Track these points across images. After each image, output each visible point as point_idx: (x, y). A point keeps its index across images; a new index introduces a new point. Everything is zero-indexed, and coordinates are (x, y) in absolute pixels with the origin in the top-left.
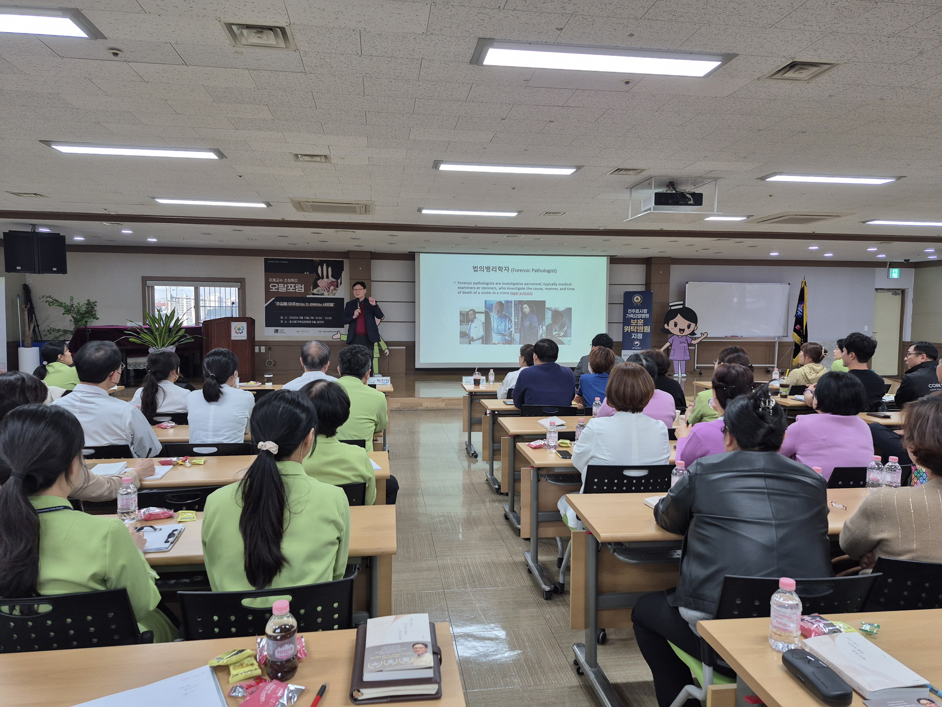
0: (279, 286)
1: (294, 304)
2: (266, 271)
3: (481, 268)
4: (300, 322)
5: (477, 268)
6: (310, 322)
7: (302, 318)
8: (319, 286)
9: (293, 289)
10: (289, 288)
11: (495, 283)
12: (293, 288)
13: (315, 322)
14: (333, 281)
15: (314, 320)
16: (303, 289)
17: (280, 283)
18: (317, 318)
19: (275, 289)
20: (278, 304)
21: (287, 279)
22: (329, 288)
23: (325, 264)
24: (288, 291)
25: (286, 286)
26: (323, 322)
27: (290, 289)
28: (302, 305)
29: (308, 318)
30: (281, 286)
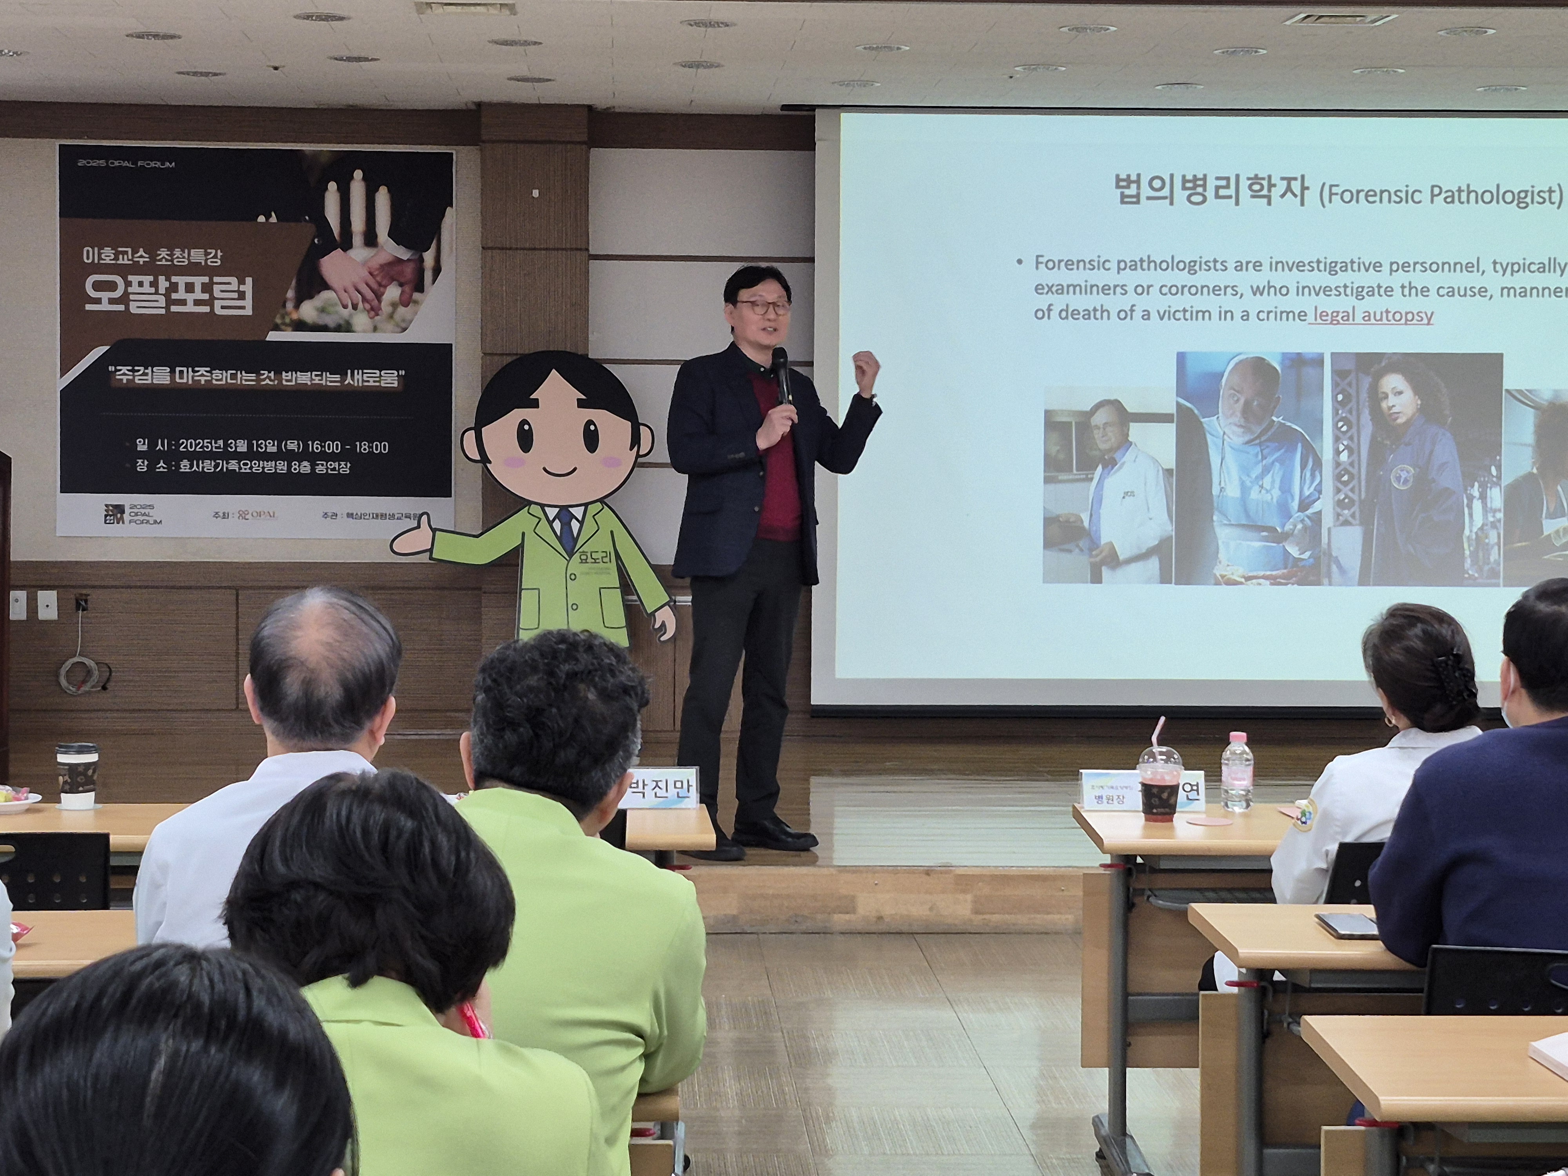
0: (128, 284)
1: (202, 375)
2: (65, 212)
3: (1157, 184)
4: (233, 465)
5: (1138, 182)
6: (282, 467)
7: (242, 446)
8: (326, 286)
9: (197, 303)
10: (181, 294)
11: (1231, 265)
12: (199, 295)
13: (305, 467)
15: (300, 457)
16: (248, 302)
17: (136, 269)
18: (315, 447)
19: (112, 301)
20: (123, 374)
21: (171, 249)
22: (379, 296)
23: (358, 174)
24: (174, 309)
25: (163, 284)
26: (345, 468)
27: (183, 302)
28: (246, 379)
29: (272, 449)
30: (141, 284)
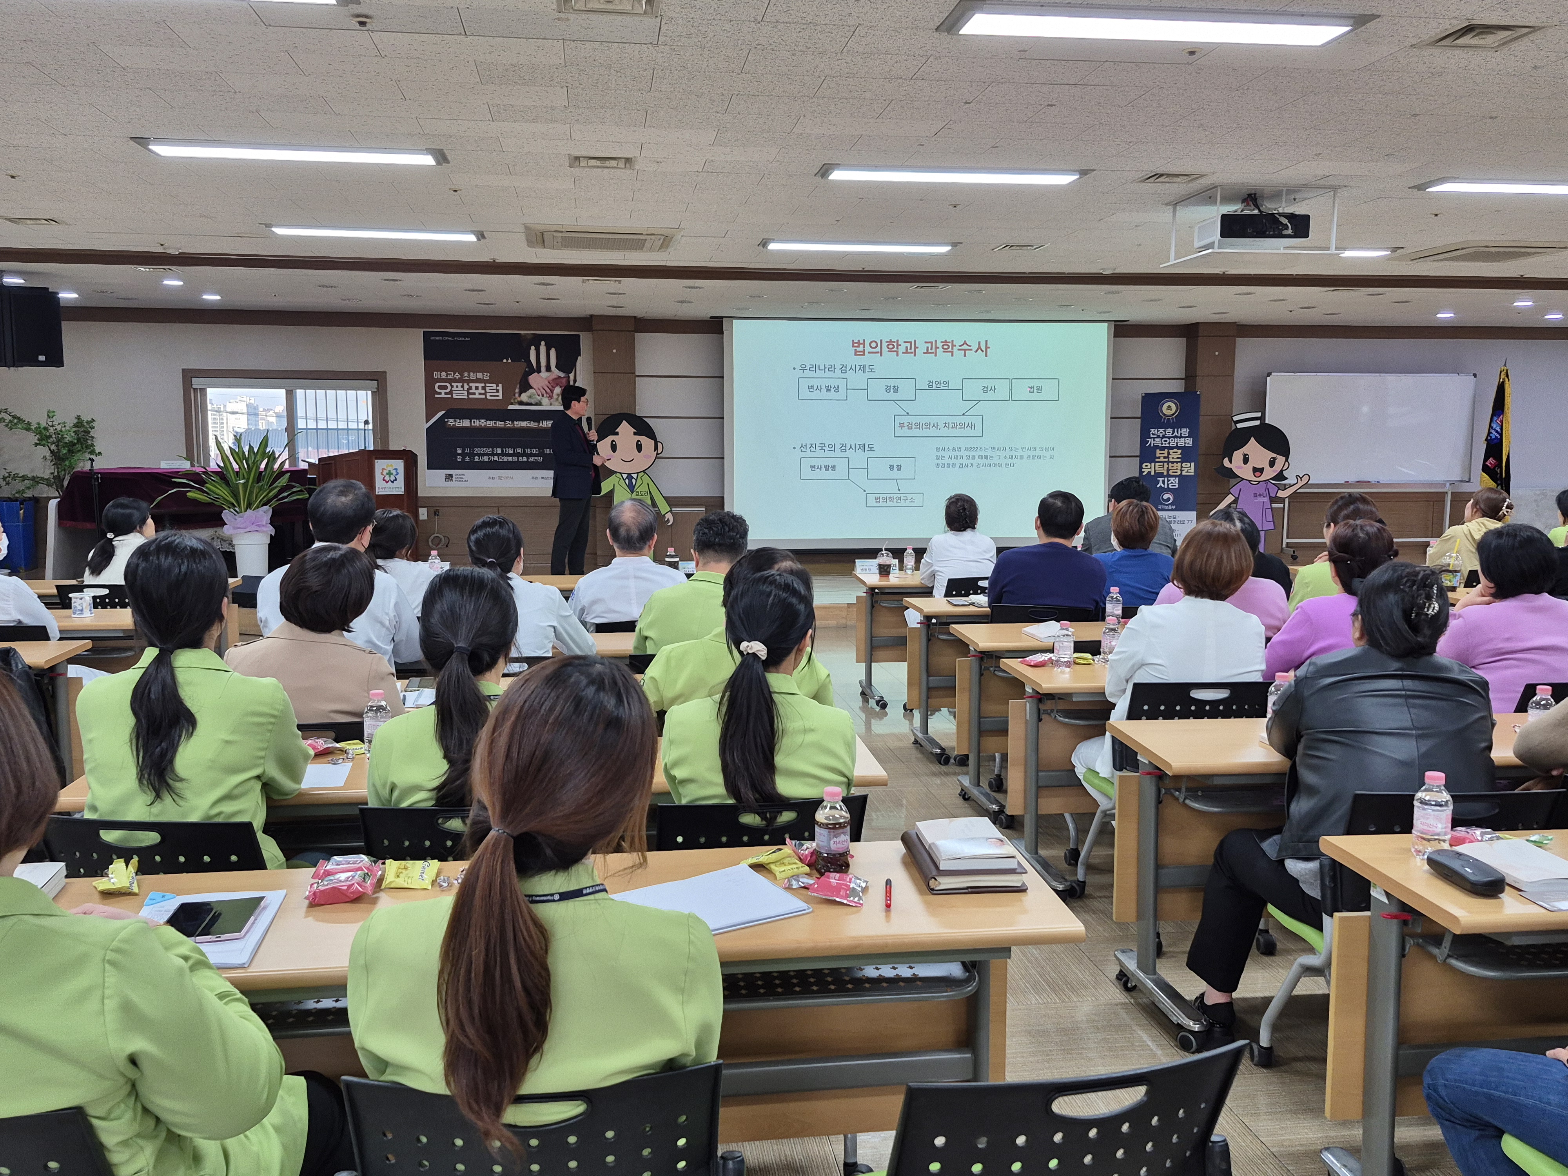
0: (452, 386)
1: (482, 423)
2: (427, 357)
4: (496, 458)
6: (515, 459)
7: (499, 451)
8: (531, 388)
9: (480, 394)
10: (473, 391)
12: (481, 391)
13: (525, 459)
14: (559, 377)
15: (522, 455)
16: (500, 394)
17: (455, 381)
18: (528, 451)
19: (446, 393)
20: (451, 422)
21: (469, 373)
22: (552, 392)
23: (543, 343)
24: (471, 396)
25: (466, 387)
26: (540, 459)
27: (474, 394)
28: (500, 424)
29: (511, 452)
30: (457, 387)
